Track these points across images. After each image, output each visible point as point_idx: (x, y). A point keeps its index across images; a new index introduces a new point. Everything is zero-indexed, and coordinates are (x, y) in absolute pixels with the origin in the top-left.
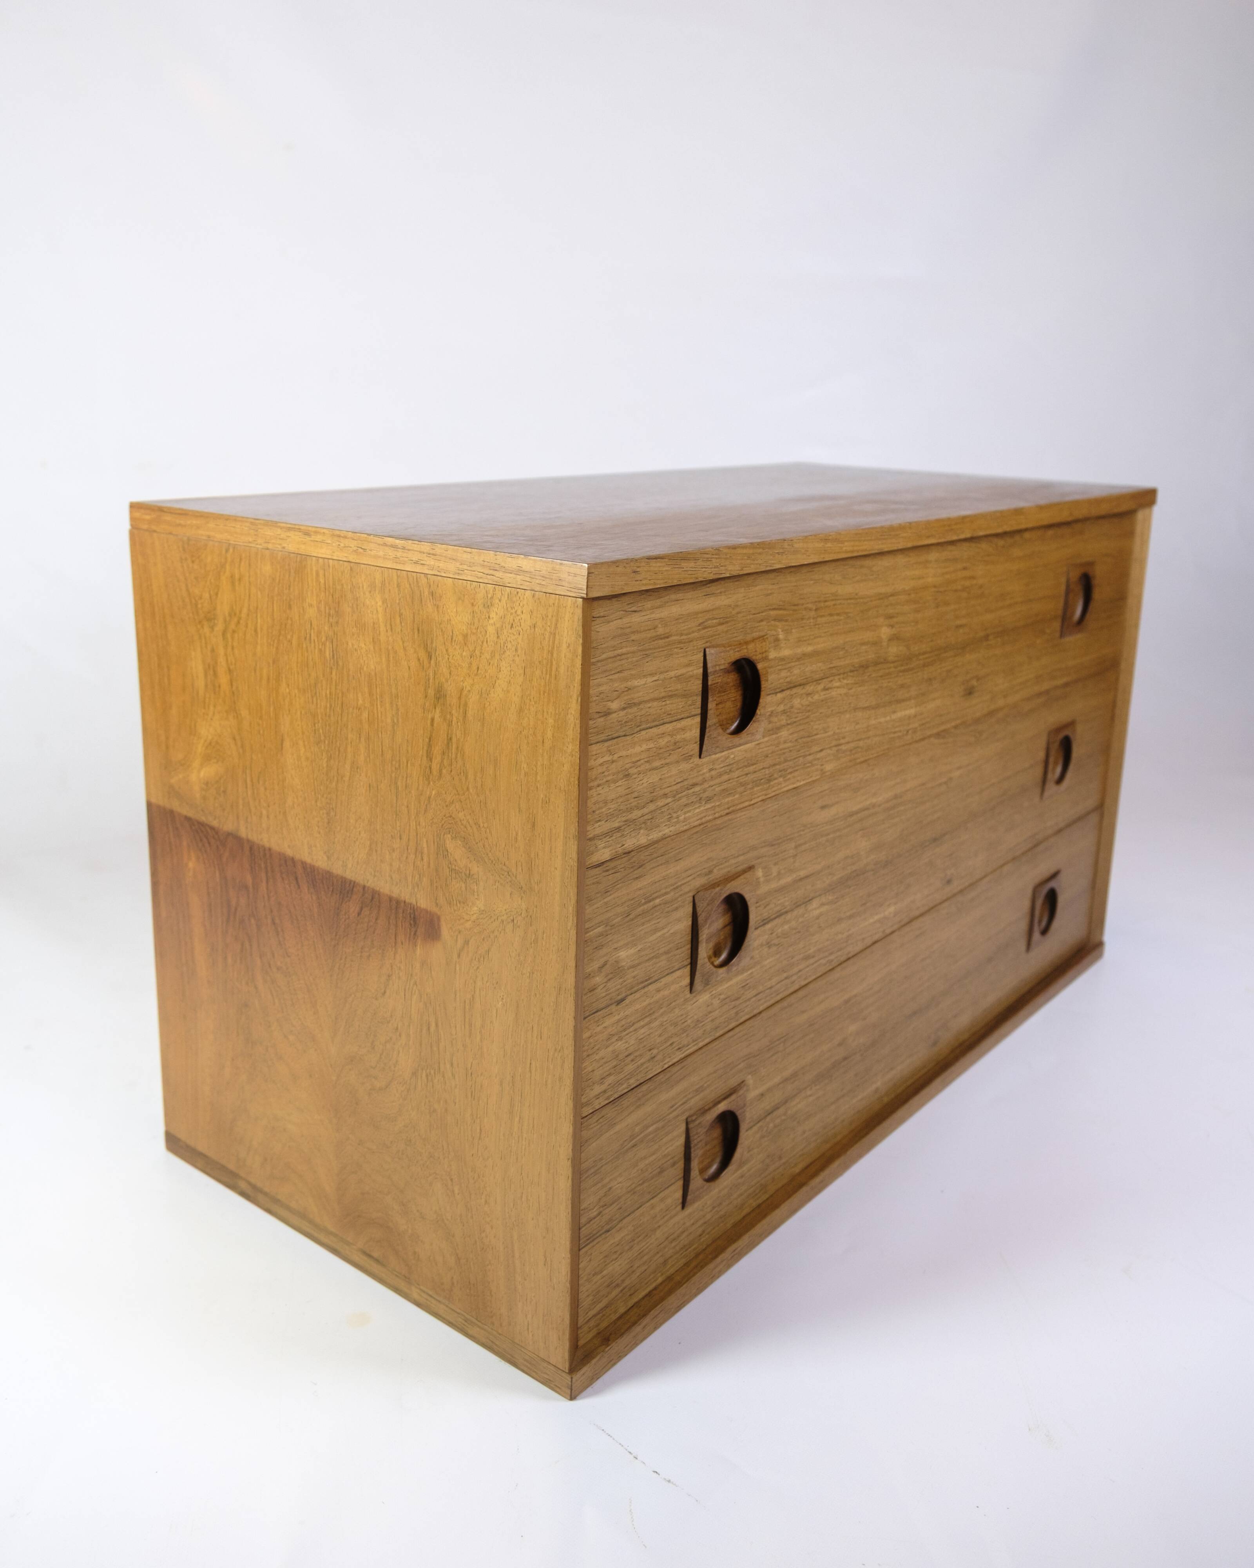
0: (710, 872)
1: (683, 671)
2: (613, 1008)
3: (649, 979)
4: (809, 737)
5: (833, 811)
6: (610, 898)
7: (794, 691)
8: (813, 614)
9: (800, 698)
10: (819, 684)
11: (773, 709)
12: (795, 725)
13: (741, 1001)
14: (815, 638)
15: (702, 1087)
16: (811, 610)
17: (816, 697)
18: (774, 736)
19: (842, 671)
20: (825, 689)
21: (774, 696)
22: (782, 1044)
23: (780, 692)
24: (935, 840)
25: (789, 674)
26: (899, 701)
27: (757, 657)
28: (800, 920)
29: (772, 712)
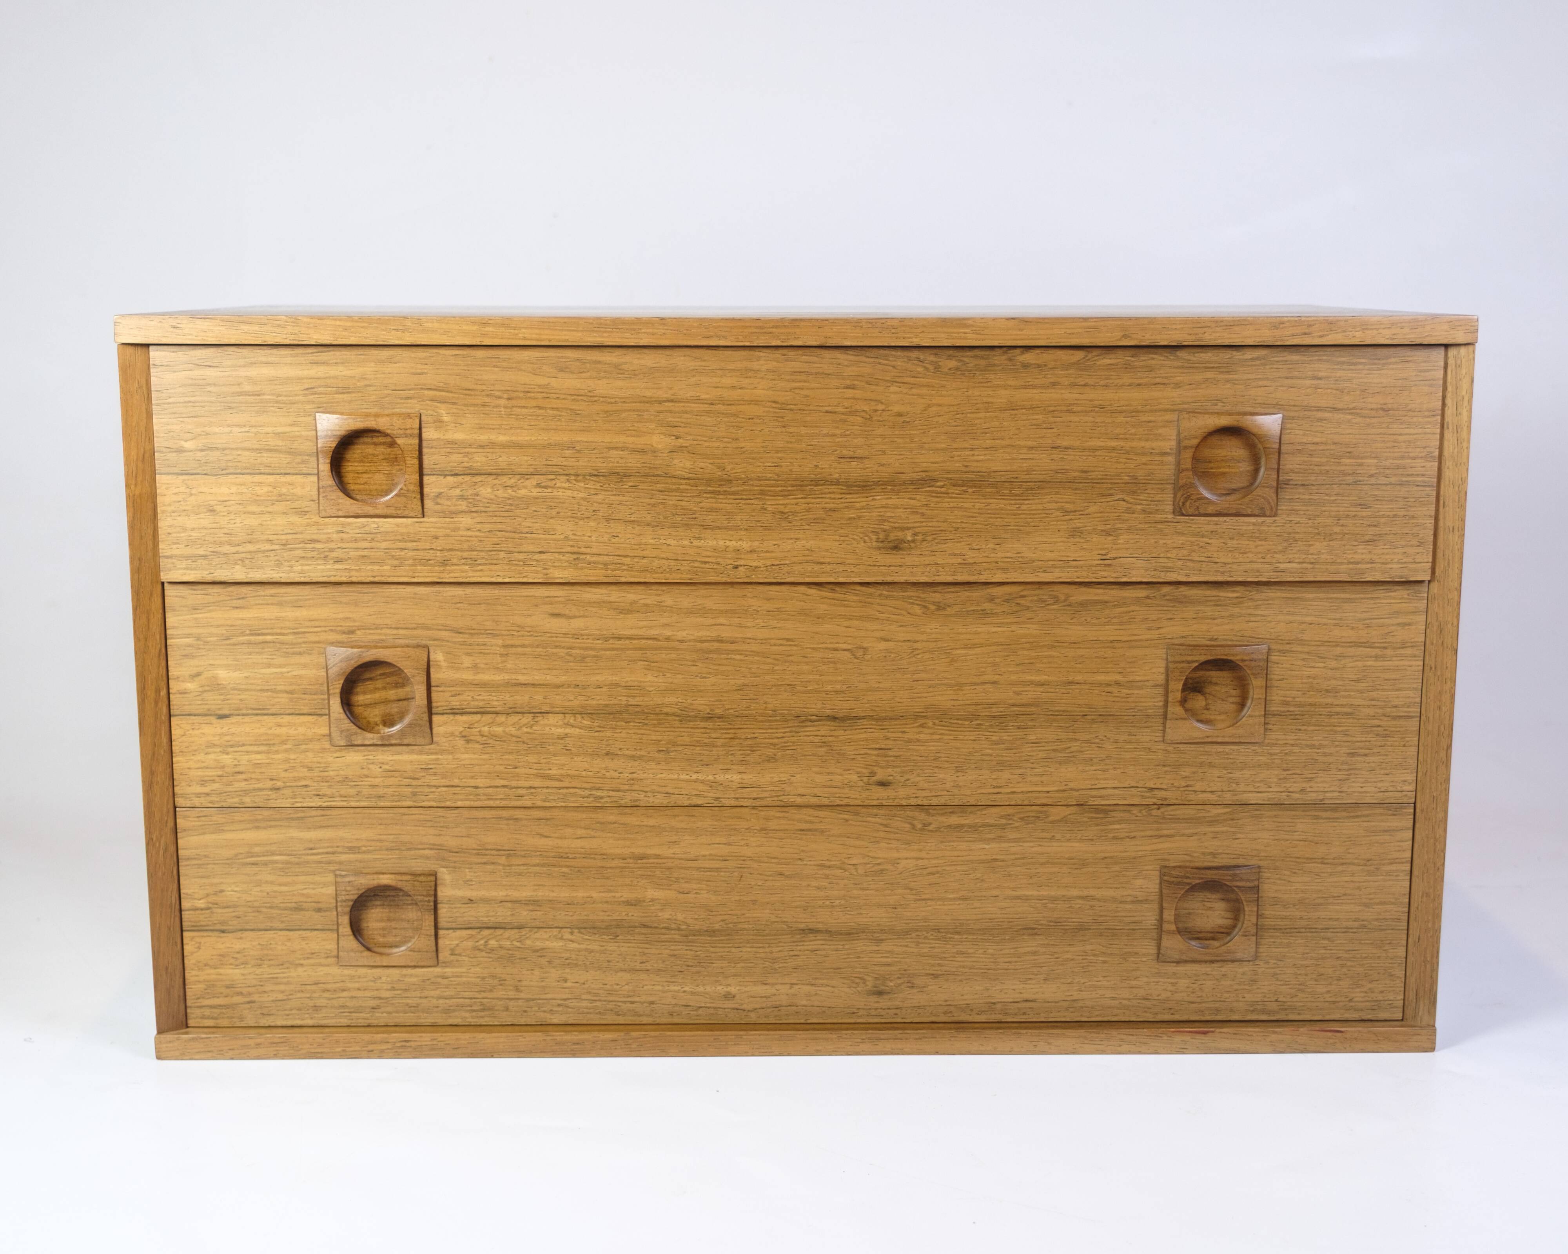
0: (352, 632)
1: (288, 429)
2: (213, 719)
3: (264, 709)
4: (514, 532)
5: (577, 624)
6: (200, 616)
7: (478, 479)
8: (502, 402)
9: (492, 487)
10: (527, 479)
11: (442, 491)
12: (483, 514)
13: (419, 782)
14: (511, 428)
15: (359, 848)
16: (499, 397)
17: (523, 492)
18: (447, 520)
19: (572, 472)
20: (538, 485)
21: (441, 478)
22: (504, 858)
23: (452, 475)
24: (834, 718)
25: (466, 459)
26: (705, 527)
27: (395, 432)
28: (525, 729)
29: (440, 493)
